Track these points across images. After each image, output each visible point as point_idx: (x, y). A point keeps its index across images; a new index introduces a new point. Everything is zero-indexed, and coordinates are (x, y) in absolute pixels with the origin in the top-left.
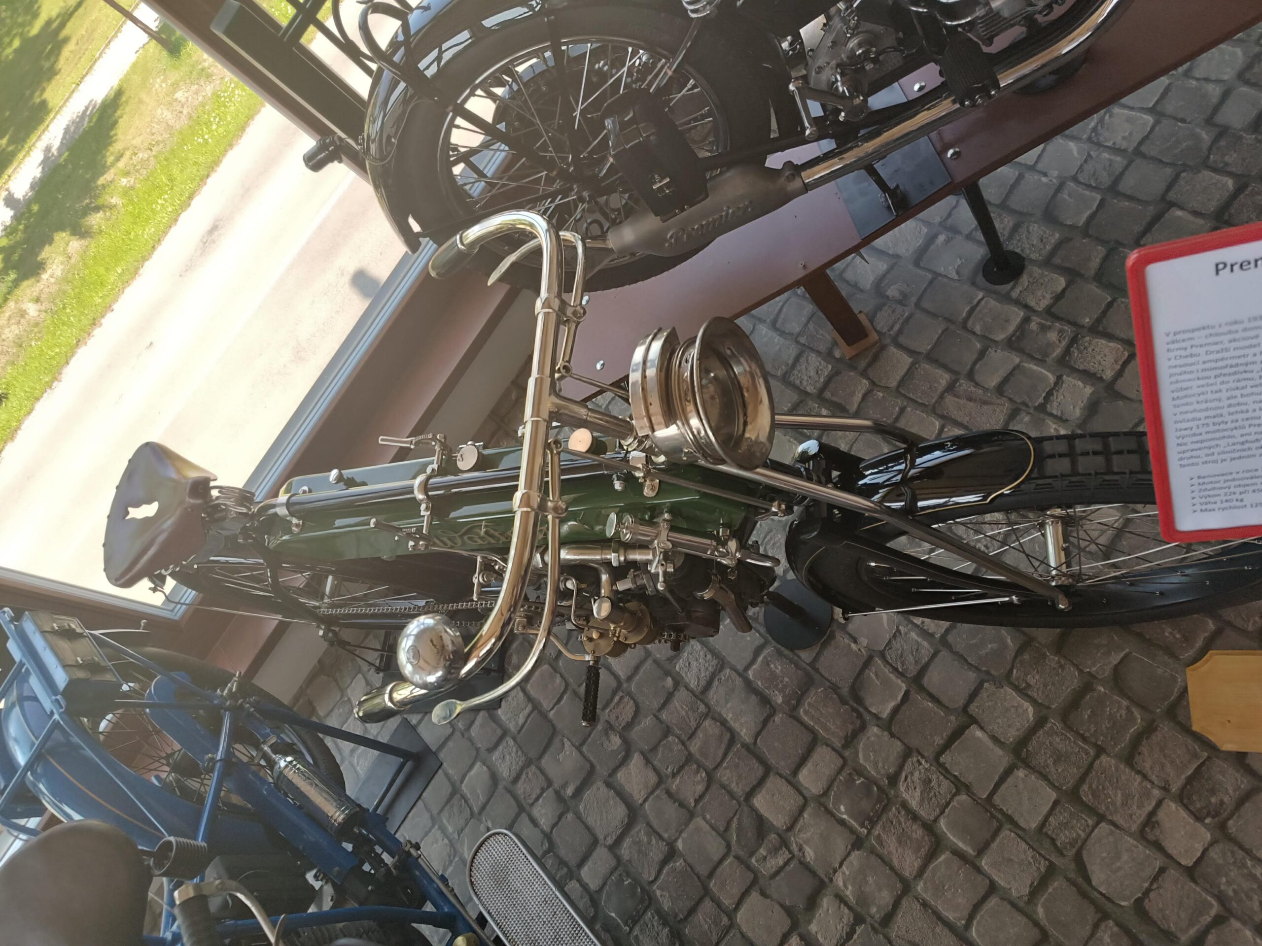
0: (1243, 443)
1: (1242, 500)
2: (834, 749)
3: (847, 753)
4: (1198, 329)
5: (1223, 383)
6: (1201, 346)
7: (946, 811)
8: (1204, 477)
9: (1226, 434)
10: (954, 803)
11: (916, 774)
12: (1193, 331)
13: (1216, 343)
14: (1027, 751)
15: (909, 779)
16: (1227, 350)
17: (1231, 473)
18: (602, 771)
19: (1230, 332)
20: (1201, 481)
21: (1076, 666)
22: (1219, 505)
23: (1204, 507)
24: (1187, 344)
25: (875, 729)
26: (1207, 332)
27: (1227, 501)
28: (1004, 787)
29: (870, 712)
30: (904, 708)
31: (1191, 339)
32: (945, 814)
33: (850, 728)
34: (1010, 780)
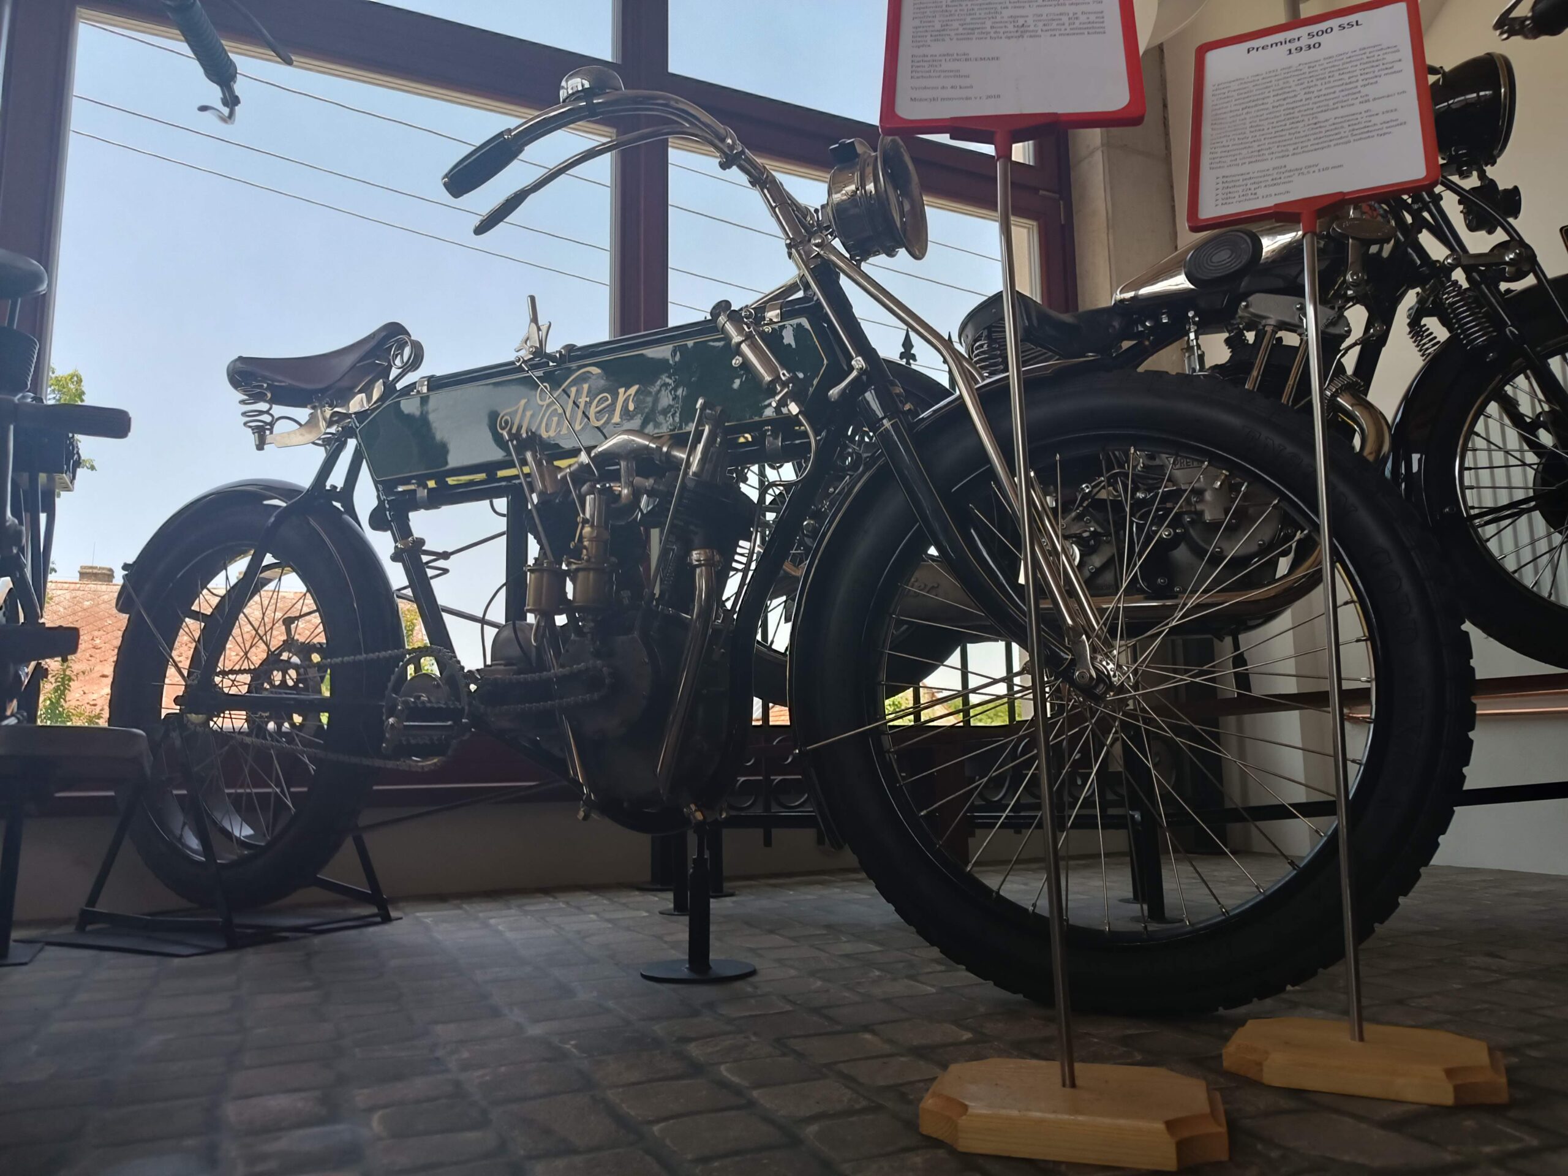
0: (1259, 151)
1: (1255, 194)
4: (1234, 81)
5: (1247, 113)
6: (1234, 91)
8: (1227, 177)
9: (1247, 145)
12: (1230, 82)
13: (1245, 88)
16: (1251, 91)
17: (1248, 173)
19: (1254, 81)
20: (1225, 180)
22: (1237, 199)
23: (1224, 202)
24: (1226, 91)
26: (1239, 82)
27: (1243, 195)
31: (1229, 87)
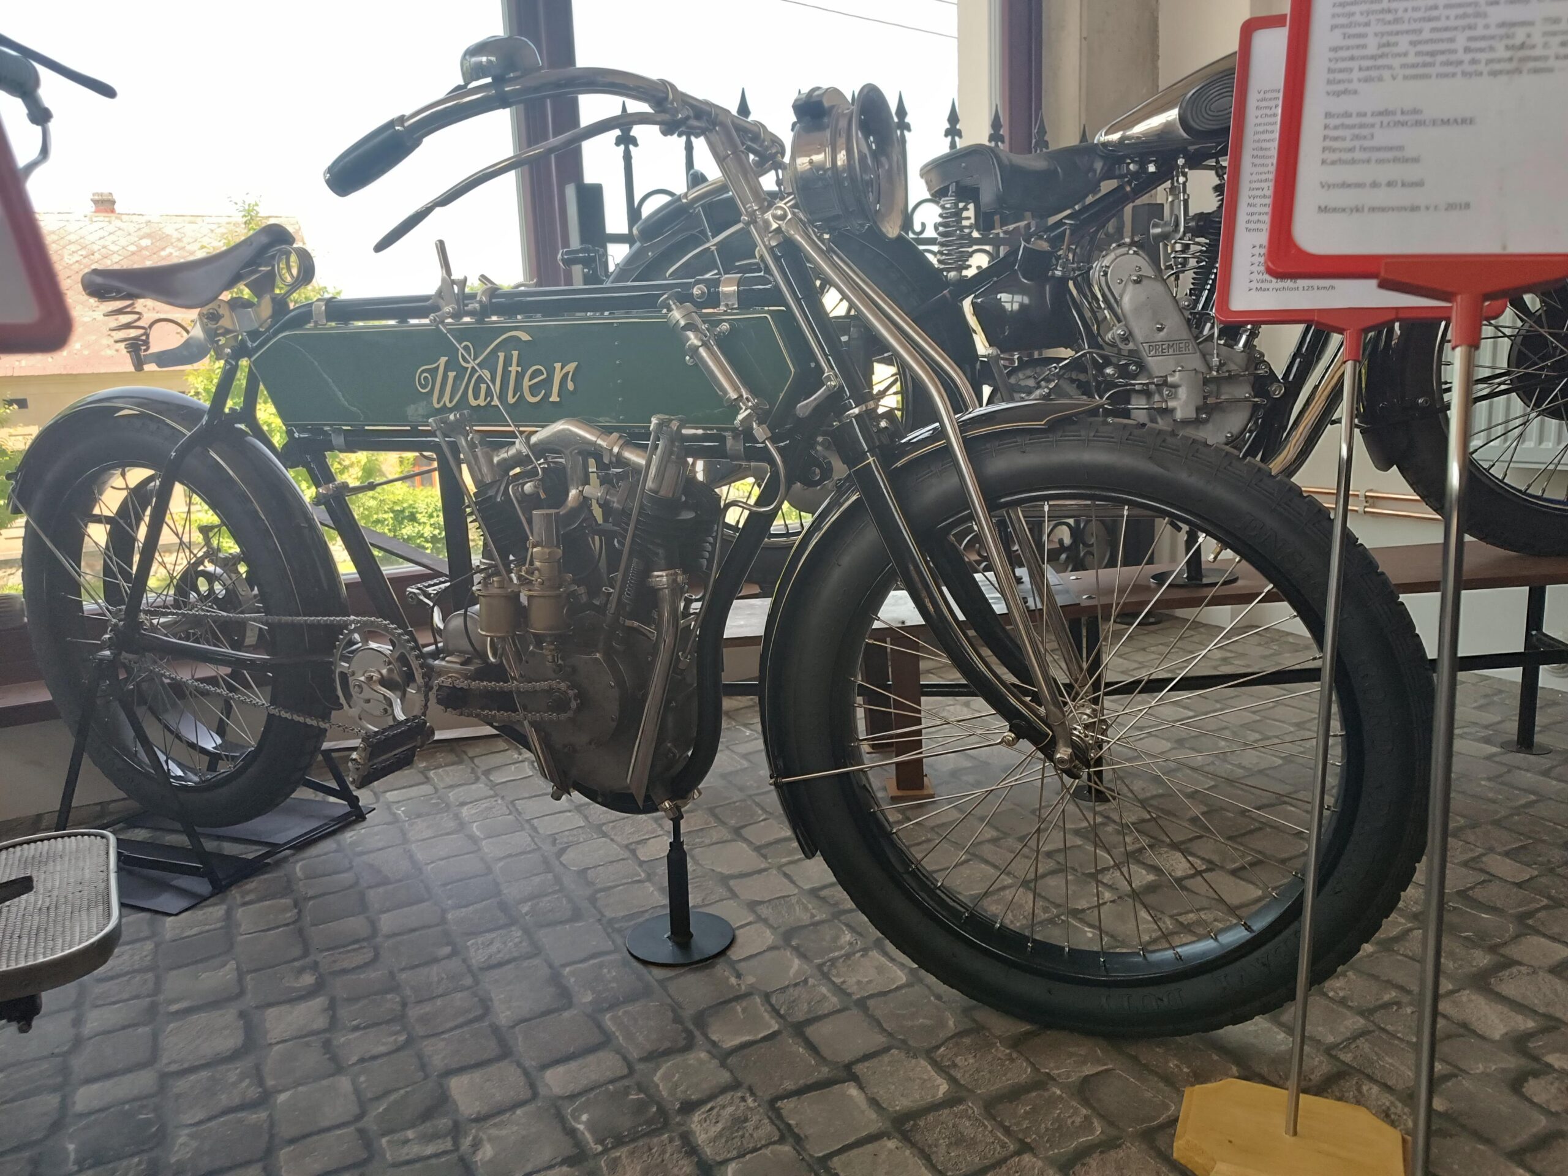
2: (625, 1058)
3: (640, 1067)
7: (748, 1157)
10: (767, 1152)
11: (730, 1110)
14: (915, 1125)
15: (715, 1112)
18: (249, 1001)
21: (1033, 1065)
25: (703, 1055)
28: (855, 1152)
29: (707, 1038)
30: (761, 1045)
32: (741, 1160)
33: (667, 1044)
34: (870, 1147)
